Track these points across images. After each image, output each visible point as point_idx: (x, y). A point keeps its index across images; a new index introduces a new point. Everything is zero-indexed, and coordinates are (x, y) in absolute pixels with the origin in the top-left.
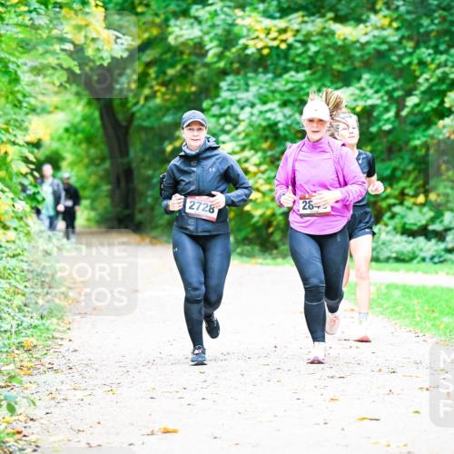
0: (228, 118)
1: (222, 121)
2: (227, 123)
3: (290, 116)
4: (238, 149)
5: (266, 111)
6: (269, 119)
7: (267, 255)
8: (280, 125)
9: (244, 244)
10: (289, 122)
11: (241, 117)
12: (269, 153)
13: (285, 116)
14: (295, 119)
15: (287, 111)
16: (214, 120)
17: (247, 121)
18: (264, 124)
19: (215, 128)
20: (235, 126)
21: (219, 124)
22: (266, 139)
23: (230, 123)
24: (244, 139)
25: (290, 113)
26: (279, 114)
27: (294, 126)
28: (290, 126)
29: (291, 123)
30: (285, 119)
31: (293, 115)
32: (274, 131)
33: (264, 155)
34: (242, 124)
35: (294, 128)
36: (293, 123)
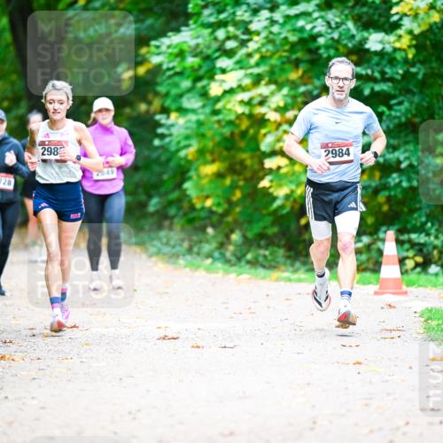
0: (231, 29)
1: (221, 34)
2: (228, 38)
3: (338, 25)
4: (247, 82)
5: (297, 16)
6: (302, 29)
7: (298, 264)
8: (321, 41)
9: (259, 247)
10: (336, 36)
11: (253, 27)
12: (302, 89)
13: (328, 23)
14: (349, 30)
15: (333, 16)
16: (207, 31)
17: (264, 34)
18: (293, 38)
19: (209, 47)
20: (244, 43)
21: (216, 39)
22: (297, 63)
23: (235, 37)
24: (257, 65)
25: (338, 20)
26: (320, 20)
27: (345, 42)
28: (338, 41)
29: (340, 37)
30: (329, 31)
31: (342, 23)
32: (310, 51)
33: (292, 93)
34: (256, 38)
35: (345, 46)
36: (343, 37)
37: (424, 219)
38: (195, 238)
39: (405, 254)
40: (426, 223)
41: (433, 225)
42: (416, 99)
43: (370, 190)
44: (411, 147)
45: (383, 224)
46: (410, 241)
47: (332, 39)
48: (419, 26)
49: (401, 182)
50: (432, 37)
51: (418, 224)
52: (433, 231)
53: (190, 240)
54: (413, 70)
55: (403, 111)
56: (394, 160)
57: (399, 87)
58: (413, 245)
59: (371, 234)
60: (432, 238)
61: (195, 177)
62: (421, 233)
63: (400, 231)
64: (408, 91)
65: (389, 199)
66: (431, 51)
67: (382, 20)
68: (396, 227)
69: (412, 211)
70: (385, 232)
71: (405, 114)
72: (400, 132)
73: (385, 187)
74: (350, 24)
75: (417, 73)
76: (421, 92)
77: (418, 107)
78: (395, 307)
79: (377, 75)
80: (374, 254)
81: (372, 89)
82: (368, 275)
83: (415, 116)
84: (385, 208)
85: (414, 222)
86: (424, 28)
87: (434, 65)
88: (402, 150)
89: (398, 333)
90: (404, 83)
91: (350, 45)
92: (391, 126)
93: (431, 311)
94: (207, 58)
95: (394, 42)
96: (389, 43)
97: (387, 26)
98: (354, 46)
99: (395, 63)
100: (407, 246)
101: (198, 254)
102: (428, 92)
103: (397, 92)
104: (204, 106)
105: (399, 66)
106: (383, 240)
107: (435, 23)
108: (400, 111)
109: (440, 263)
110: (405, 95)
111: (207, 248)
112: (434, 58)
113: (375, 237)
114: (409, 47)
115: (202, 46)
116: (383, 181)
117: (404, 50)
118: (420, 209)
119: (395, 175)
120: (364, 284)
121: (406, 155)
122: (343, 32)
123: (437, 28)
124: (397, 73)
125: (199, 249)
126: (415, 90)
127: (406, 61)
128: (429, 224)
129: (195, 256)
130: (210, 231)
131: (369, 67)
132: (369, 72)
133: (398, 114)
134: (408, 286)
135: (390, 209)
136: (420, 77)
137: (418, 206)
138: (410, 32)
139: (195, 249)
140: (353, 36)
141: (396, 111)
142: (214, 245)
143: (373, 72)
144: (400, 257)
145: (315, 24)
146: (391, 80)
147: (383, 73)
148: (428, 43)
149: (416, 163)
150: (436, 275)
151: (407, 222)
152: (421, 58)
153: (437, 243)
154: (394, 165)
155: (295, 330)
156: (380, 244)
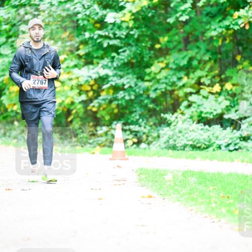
0: (28, 8)
1: (22, 11)
2: (26, 14)
3: (89, 7)
6: (68, 10)
8: (79, 16)
10: (88, 13)
13: (83, 5)
14: (95, 9)
16: (14, 10)
17: (47, 12)
18: (64, 14)
19: (14, 19)
20: (35, 16)
21: (19, 14)
22: (65, 29)
23: (30, 13)
25: (89, 4)
26: (78, 4)
27: (93, 17)
28: (89, 16)
29: (90, 13)
30: (84, 10)
31: (91, 6)
32: (73, 21)
33: (63, 45)
34: (42, 14)
35: (93, 19)
36: (92, 14)
37: (138, 117)
38: (7, 127)
39: (127, 137)
40: (139, 119)
41: (143, 120)
42: (134, 49)
43: (107, 101)
44: (130, 76)
45: (114, 120)
46: (130, 130)
47: (86, 15)
48: (136, 8)
49: (125, 96)
50: (143, 14)
51: (135, 120)
52: (143, 124)
53: (5, 129)
54: (132, 33)
55: (126, 55)
56: (121, 84)
57: (124, 42)
58: (131, 132)
59: (108, 126)
60: (142, 128)
61: (7, 93)
62: (136, 125)
63: (125, 124)
64: (129, 45)
65: (118, 106)
66: (142, 22)
67: (115, 4)
68: (122, 122)
69: (131, 113)
70: (116, 124)
71: (127, 58)
72: (124, 68)
73: (116, 99)
74: (96, 6)
75: (134, 35)
76: (136, 45)
77: (135, 53)
78: (121, 167)
79: (111, 35)
80: (109, 137)
81: (108, 43)
82: (106, 148)
83: (133, 58)
84: (116, 111)
85: (132, 119)
86: (138, 9)
87: (144, 29)
88: (125, 78)
89: (123, 182)
90: (126, 40)
91: (96, 18)
92: (119, 64)
93: (142, 169)
94: (14, 25)
95: (121, 17)
96: (119, 18)
97: (117, 8)
98: (98, 19)
99: (121, 29)
100: (128, 132)
101: (9, 137)
102: (140, 45)
103: (123, 45)
104: (12, 53)
105: (124, 30)
106: (115, 129)
107: (144, 6)
108: (124, 56)
109: (147, 142)
110: (127, 47)
111: (14, 133)
112: (143, 26)
113: (110, 127)
114: (130, 20)
115: (11, 18)
116: (115, 96)
117: (127, 22)
118: (135, 111)
119: (121, 92)
120: (104, 154)
121: (128, 80)
122: (92, 11)
123: (146, 9)
124: (123, 34)
125: (10, 134)
126: (133, 44)
127: (128, 28)
128: (141, 120)
129: (7, 137)
130: (16, 123)
131: (106, 31)
132: (107, 34)
133: (123, 58)
134: (129, 155)
135: (119, 111)
136: (136, 36)
137: (134, 110)
138: (130, 12)
139: (8, 134)
140: (97, 13)
141: (122, 56)
142: (18, 131)
143: (109, 34)
144: (125, 139)
145: (76, 6)
146: (119, 38)
147: (115, 34)
148: (140, 17)
149: (133, 85)
150: (145, 149)
151: (128, 119)
152: (136, 26)
153: (146, 131)
154: (121, 86)
155: (64, 180)
156: (113, 132)
